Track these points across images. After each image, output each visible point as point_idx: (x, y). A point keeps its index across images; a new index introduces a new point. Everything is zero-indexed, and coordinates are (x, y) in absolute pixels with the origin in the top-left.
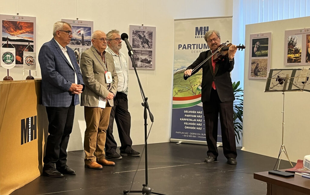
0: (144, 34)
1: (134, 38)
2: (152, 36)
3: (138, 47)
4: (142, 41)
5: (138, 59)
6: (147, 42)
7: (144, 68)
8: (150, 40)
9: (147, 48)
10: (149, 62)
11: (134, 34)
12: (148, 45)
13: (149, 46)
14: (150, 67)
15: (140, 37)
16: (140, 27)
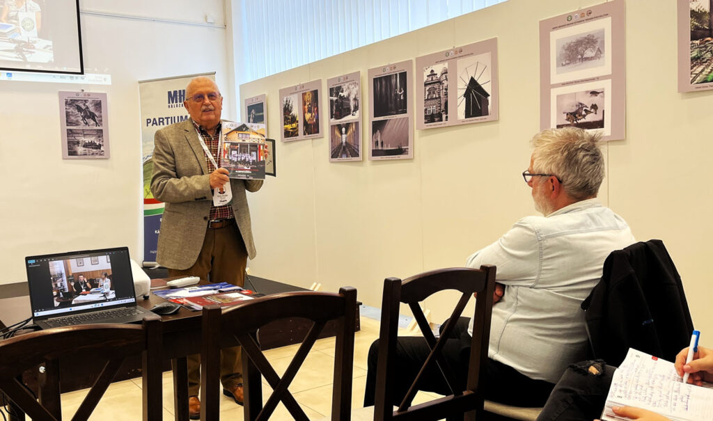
0: (87, 104)
1: (69, 110)
2: (101, 107)
3: (77, 125)
4: (82, 114)
5: (78, 143)
6: (93, 116)
7: (90, 157)
8: (97, 114)
9: (93, 125)
10: (99, 147)
11: (69, 104)
12: (95, 120)
13: (97, 123)
14: (101, 155)
15: (79, 109)
16: (77, 94)
